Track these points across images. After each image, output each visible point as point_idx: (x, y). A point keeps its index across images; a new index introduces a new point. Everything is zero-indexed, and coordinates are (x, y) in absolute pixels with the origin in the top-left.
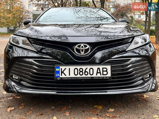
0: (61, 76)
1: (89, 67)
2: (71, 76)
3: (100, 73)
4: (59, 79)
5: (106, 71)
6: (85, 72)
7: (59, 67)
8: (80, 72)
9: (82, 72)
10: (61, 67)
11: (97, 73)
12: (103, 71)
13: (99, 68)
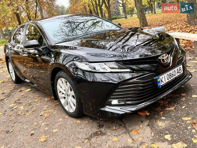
0: (161, 85)
1: (173, 71)
2: (166, 82)
3: (178, 72)
4: (160, 87)
5: (181, 70)
6: (172, 75)
7: (159, 78)
8: (170, 76)
9: (171, 75)
10: (160, 78)
11: (177, 73)
12: (180, 70)
13: (178, 69)
